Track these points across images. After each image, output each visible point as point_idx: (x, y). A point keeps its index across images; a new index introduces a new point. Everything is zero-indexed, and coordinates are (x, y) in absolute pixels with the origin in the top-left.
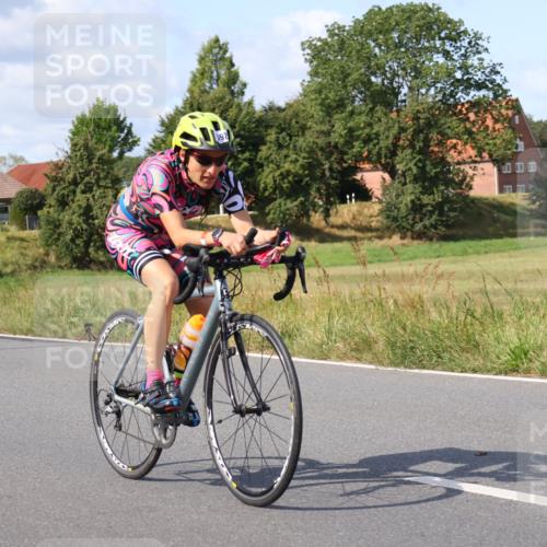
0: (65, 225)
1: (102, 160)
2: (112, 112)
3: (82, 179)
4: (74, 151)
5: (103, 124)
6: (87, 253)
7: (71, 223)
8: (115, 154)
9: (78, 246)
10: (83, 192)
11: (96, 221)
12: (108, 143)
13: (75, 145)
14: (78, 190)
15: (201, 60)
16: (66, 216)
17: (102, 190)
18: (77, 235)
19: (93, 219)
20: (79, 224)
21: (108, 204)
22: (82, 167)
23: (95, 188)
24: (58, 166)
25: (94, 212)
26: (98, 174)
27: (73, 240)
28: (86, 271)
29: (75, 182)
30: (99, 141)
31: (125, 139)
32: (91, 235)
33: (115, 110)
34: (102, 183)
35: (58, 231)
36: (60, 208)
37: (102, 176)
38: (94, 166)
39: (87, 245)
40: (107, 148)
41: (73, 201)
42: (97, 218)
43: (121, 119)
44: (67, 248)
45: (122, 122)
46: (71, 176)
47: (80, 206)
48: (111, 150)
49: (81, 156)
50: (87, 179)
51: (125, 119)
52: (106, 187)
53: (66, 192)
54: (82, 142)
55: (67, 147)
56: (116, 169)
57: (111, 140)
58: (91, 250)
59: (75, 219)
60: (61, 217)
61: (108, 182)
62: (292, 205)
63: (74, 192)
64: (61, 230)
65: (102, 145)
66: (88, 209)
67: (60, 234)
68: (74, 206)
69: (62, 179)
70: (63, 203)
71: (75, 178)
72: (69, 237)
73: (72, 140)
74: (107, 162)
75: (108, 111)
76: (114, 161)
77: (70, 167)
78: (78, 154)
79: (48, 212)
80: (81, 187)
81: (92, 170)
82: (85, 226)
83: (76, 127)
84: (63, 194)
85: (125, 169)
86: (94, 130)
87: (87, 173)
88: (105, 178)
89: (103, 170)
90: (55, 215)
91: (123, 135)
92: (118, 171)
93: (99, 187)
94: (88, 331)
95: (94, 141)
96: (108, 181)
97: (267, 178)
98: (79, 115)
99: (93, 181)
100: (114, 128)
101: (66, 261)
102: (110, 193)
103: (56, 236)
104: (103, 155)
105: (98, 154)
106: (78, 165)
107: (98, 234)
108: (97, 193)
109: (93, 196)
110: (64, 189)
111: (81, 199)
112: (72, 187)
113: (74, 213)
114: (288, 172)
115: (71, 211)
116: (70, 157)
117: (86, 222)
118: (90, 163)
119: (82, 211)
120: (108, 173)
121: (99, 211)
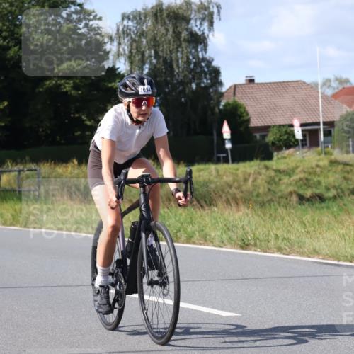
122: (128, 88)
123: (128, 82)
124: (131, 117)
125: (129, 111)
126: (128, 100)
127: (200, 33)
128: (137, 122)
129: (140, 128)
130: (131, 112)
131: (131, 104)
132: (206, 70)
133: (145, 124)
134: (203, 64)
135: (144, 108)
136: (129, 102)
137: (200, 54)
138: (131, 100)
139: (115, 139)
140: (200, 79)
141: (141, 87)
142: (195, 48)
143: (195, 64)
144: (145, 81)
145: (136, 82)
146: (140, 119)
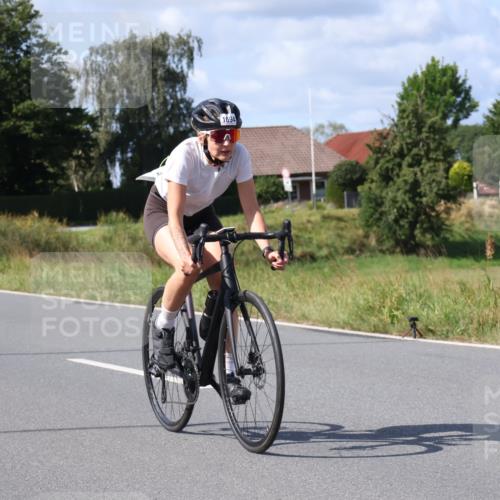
0: (387, 203)
1: (433, 129)
2: (450, 73)
3: (410, 150)
4: (401, 118)
5: (437, 87)
6: (413, 237)
7: (394, 201)
8: (449, 122)
9: (401, 227)
10: (410, 166)
11: (424, 200)
12: (442, 108)
13: (402, 111)
14: (405, 164)
16: (389, 193)
17: (431, 164)
18: (402, 215)
19: (421, 197)
20: (404, 201)
21: (438, 179)
22: (410, 137)
23: (424, 161)
24: (382, 136)
25: (422, 189)
26: (428, 144)
27: (396, 221)
29: (401, 154)
30: (431, 107)
31: (462, 104)
32: (418, 215)
33: (454, 70)
34: (432, 155)
35: (380, 210)
36: (384, 184)
37: (432, 146)
38: (424, 135)
39: (413, 226)
40: (440, 115)
41: (398, 176)
42: (425, 195)
43: (460, 81)
44: (390, 229)
45: (461, 85)
46: (396, 147)
47: (406, 182)
48: (445, 117)
49: (409, 123)
50: (415, 151)
51: (464, 81)
52: (436, 160)
53: (390, 165)
54: (410, 108)
55: (394, 114)
56: (448, 139)
57: (446, 106)
58: (417, 232)
59: (400, 196)
60: (384, 194)
61: (439, 155)
63: (400, 165)
64: (383, 209)
65: (434, 111)
66: (416, 184)
67: (382, 214)
68: (399, 181)
69: (387, 151)
70: (387, 178)
71: (401, 149)
72: (391, 217)
73: (400, 104)
74: (438, 131)
75: (444, 71)
76: (447, 130)
77: (396, 136)
78: (406, 121)
79: (370, 188)
80: (408, 159)
81: (421, 140)
82: (411, 205)
83: (405, 89)
84: (387, 169)
85: (459, 139)
86: (426, 94)
87: (415, 144)
88: (436, 150)
89: (434, 140)
90: (377, 192)
91: (459, 99)
92: (452, 141)
93: (429, 159)
94: (414, 326)
95: (425, 106)
96: (439, 153)
98: (411, 76)
99: (422, 153)
100: (450, 91)
101: (388, 244)
102: (442, 166)
103: (377, 215)
104: (434, 123)
105: (429, 122)
106: (405, 134)
107: (426, 213)
108: (427, 166)
109: (422, 171)
110: (388, 162)
111: (407, 174)
112: (398, 160)
113: (399, 189)
115: (396, 187)
116: (396, 125)
117: (412, 199)
118: (420, 132)
119: (407, 187)
120: (440, 144)
121: (427, 188)
122: (205, 117)
123: (205, 109)
124: (208, 155)
125: (206, 147)
126: (205, 132)
127: (179, 70)
129: (219, 170)
130: (209, 148)
131: (209, 139)
132: (185, 112)
133: (226, 164)
134: (182, 106)
135: (226, 143)
136: (207, 135)
137: (179, 95)
138: (209, 132)
139: (186, 184)
140: (179, 122)
141: (224, 115)
142: (173, 87)
143: (173, 105)
144: (228, 108)
145: (216, 108)
146: (221, 158)
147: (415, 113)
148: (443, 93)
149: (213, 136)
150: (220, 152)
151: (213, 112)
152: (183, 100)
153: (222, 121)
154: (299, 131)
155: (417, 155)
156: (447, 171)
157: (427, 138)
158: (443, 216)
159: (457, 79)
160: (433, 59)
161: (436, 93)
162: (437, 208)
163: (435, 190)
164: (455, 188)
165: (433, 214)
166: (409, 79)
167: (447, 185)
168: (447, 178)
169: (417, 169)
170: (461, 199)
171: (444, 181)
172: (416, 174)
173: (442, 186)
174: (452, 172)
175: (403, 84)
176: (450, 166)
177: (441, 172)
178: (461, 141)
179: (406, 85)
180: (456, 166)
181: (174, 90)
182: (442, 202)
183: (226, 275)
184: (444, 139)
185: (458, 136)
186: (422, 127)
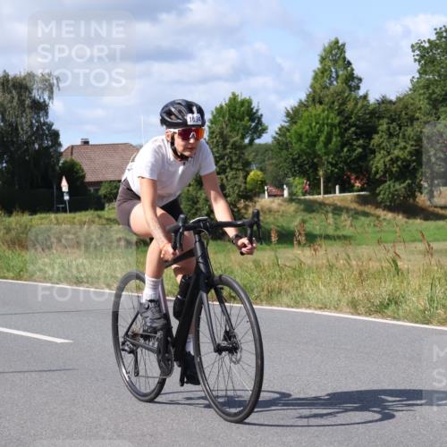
0: (201, 201)
1: (235, 146)
2: (246, 104)
3: (218, 162)
4: (211, 137)
5: (237, 115)
8: (247, 141)
12: (241, 131)
15: (323, 59)
16: (202, 194)
17: (234, 172)
21: (239, 184)
22: (218, 152)
23: (228, 170)
25: (227, 191)
26: (231, 158)
28: (219, 242)
30: (233, 130)
31: (256, 127)
33: (250, 102)
34: (234, 166)
35: (196, 207)
36: (198, 187)
37: (234, 159)
38: (228, 151)
40: (240, 135)
42: (229, 196)
43: (254, 111)
45: (255, 113)
48: (243, 137)
49: (217, 141)
50: (222, 162)
51: (257, 111)
52: (237, 170)
54: (218, 130)
56: (246, 154)
57: (244, 129)
60: (198, 195)
62: (400, 187)
64: (198, 206)
65: (235, 133)
67: (197, 210)
70: (200, 184)
72: (205, 212)
73: (210, 128)
74: (238, 147)
75: (243, 103)
76: (245, 147)
78: (215, 140)
79: (188, 191)
81: (226, 154)
83: (214, 117)
85: (254, 154)
86: (229, 120)
87: (222, 158)
88: (237, 162)
89: (236, 154)
90: (194, 193)
91: (253, 124)
92: (249, 155)
93: (232, 169)
95: (228, 129)
96: (240, 164)
97: (378, 163)
98: (218, 106)
99: (227, 164)
100: (247, 118)
102: (241, 174)
103: (194, 211)
104: (236, 142)
105: (232, 141)
106: (215, 150)
108: (230, 174)
109: (227, 177)
114: (398, 158)
118: (225, 148)
120: (240, 157)
121: (231, 190)
122: (173, 117)
123: (173, 110)
124: (175, 151)
125: (173, 144)
126: (172, 130)
128: (182, 158)
129: (184, 164)
130: (176, 145)
131: (176, 136)
133: (190, 159)
134: (44, 128)
135: (192, 141)
136: (175, 133)
138: (176, 131)
141: (190, 115)
142: (38, 114)
143: (37, 127)
144: (195, 109)
145: (183, 109)
146: (187, 154)
147: (221, 134)
148: (242, 120)
149: (180, 134)
150: (185, 149)
151: (180, 112)
152: (45, 124)
153: (189, 120)
154: (134, 147)
155: (223, 165)
156: (245, 177)
157: (230, 152)
158: (243, 211)
159: (252, 109)
160: (233, 94)
161: (237, 119)
162: (238, 206)
163: (237, 192)
164: (251, 191)
165: (236, 210)
166: (216, 109)
167: (246, 188)
168: (245, 183)
169: (223, 176)
170: (256, 199)
171: (243, 185)
172: (222, 180)
173: (242, 189)
174: (249, 178)
175: (212, 112)
176: (248, 173)
177: (241, 179)
178: (256, 155)
179: (215, 113)
180: (252, 173)
181: (39, 116)
182: (242, 201)
183: (200, 260)
184: (243, 154)
185: (253, 151)
186: (226, 145)
